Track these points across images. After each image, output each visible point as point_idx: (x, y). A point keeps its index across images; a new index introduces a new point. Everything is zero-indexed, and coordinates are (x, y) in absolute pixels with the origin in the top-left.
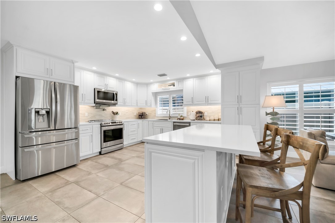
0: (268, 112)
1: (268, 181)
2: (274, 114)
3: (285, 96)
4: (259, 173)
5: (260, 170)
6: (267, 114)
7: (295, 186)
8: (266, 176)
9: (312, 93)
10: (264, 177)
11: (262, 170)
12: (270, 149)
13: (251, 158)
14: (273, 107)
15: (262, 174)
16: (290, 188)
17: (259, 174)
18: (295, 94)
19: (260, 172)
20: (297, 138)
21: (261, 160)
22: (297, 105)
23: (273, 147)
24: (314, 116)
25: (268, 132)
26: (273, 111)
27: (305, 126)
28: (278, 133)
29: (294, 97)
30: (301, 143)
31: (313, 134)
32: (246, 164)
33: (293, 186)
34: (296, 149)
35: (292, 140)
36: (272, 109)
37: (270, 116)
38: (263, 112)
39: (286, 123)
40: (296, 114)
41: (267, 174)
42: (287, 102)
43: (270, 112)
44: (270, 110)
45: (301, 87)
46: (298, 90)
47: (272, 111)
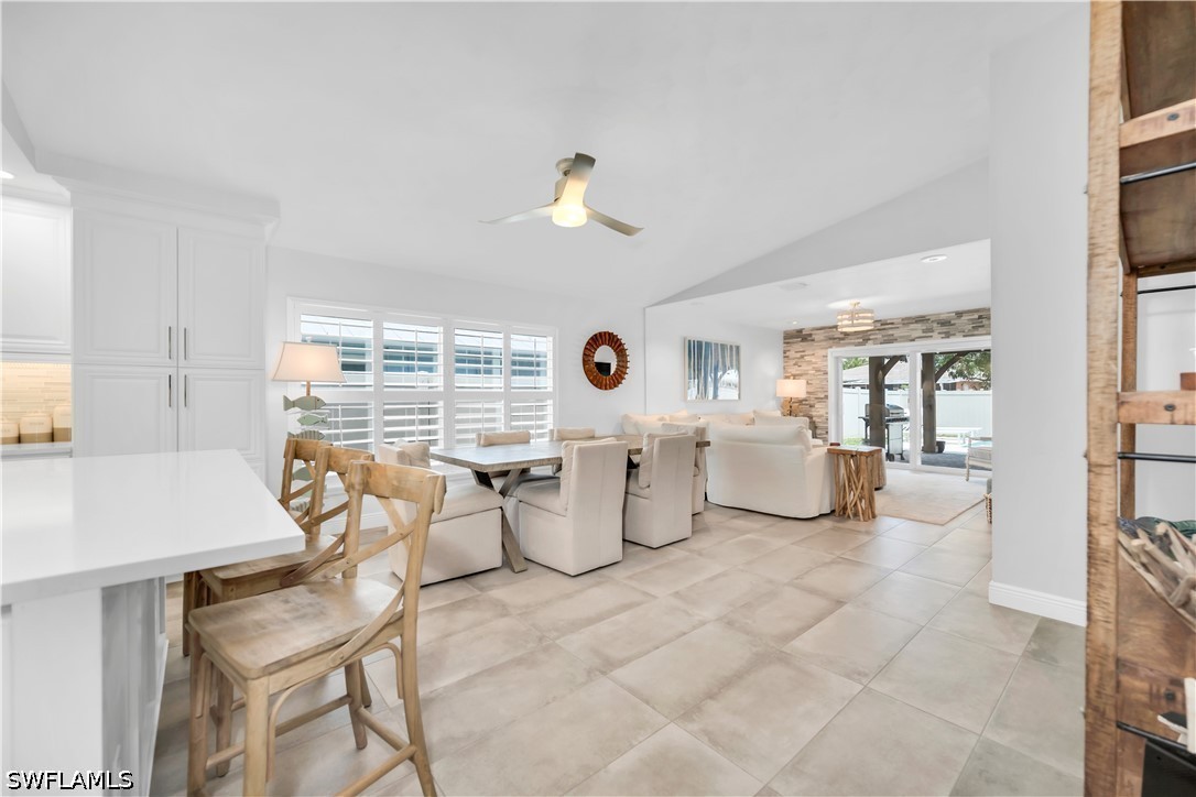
0: (292, 399)
1: (317, 626)
2: (309, 403)
3: (340, 348)
4: (286, 611)
5: (287, 602)
6: (289, 404)
7: (387, 604)
8: (309, 610)
9: (400, 348)
10: (303, 616)
11: (293, 597)
12: (307, 519)
13: (246, 571)
14: (308, 383)
15: (297, 610)
16: (377, 614)
17: (287, 616)
18: (363, 346)
19: (288, 606)
20: (385, 470)
21: (284, 565)
22: (368, 378)
23: (316, 510)
24: (404, 409)
25: (298, 464)
26: (308, 394)
27: (388, 435)
28: (332, 463)
29: (363, 355)
30: (395, 483)
31: (409, 455)
32: (229, 599)
33: (382, 607)
34: (383, 500)
35: (375, 478)
36: (305, 390)
37: (297, 409)
38: (275, 397)
39: (344, 431)
40: (366, 404)
41: (310, 605)
42: (346, 367)
43: (298, 397)
44: (296, 392)
45: (378, 330)
46: (372, 337)
47: (305, 395)
